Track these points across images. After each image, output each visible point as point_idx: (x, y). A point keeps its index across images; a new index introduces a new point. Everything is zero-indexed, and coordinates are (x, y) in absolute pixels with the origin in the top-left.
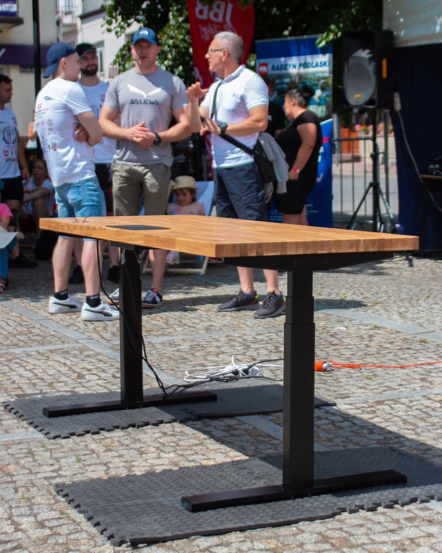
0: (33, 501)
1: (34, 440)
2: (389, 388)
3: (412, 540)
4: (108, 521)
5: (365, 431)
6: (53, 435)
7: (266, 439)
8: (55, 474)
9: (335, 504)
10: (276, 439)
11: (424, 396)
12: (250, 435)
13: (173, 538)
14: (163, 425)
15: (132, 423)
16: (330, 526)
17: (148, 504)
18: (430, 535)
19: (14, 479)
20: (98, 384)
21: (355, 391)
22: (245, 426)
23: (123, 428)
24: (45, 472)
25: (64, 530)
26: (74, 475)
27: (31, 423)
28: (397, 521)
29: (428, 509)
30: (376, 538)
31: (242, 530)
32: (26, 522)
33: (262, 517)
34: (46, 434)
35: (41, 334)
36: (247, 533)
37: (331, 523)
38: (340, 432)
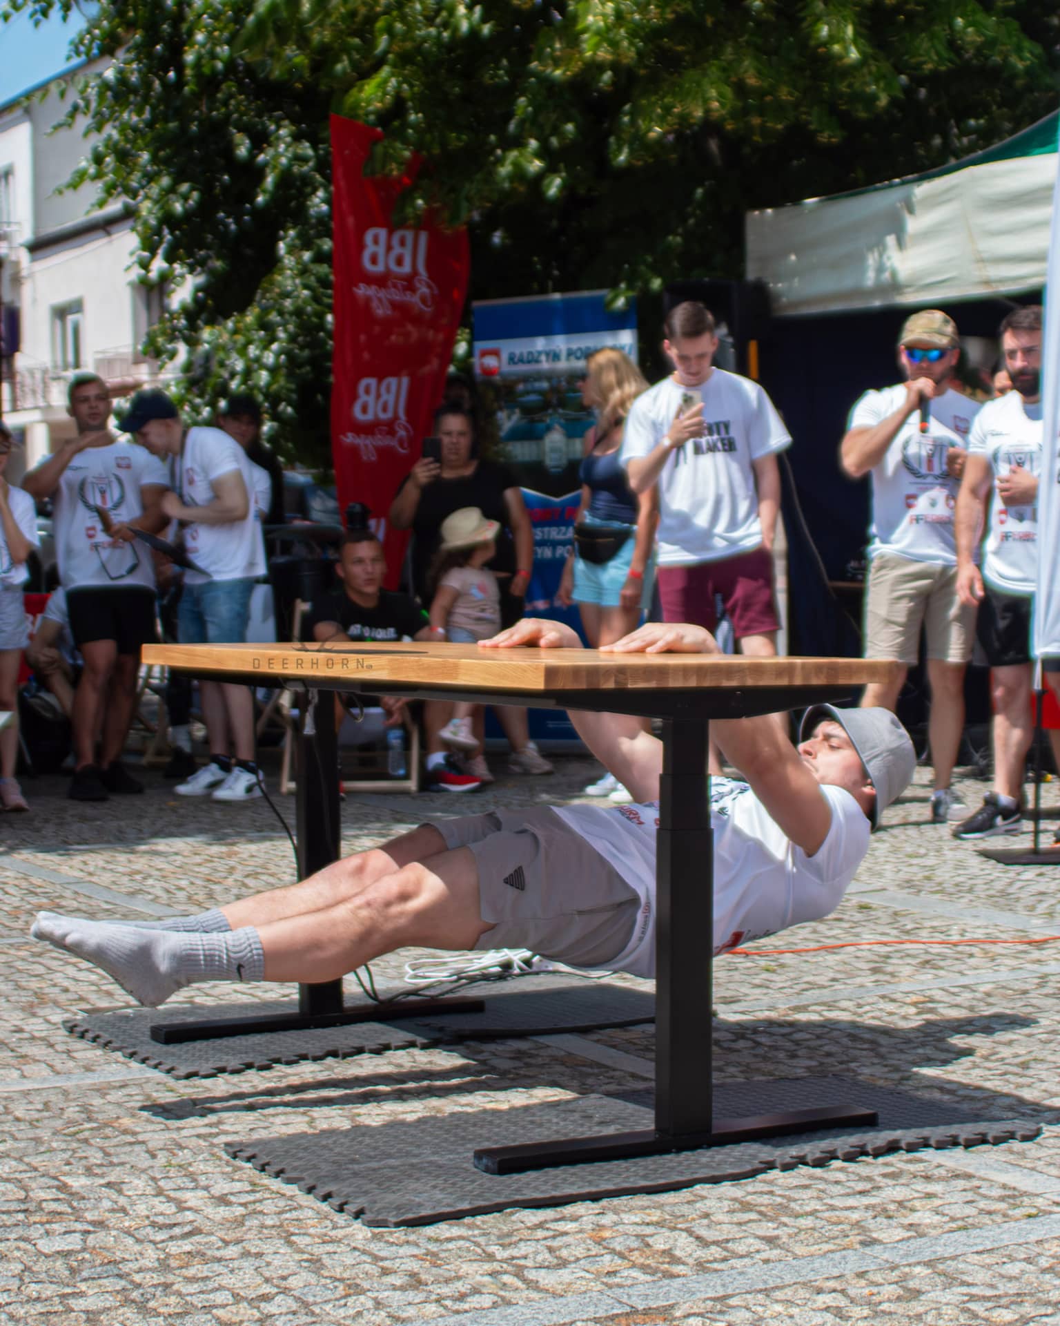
0: (191, 1169)
1: (148, 1080)
2: (812, 986)
3: (901, 1204)
4: (346, 1190)
5: (781, 1055)
6: (183, 1071)
7: (596, 1071)
8: (215, 1130)
9: (754, 1157)
10: (614, 1070)
11: (883, 997)
12: (563, 1064)
13: (474, 1212)
14: (391, 1052)
15: (330, 1048)
16: (750, 1188)
17: (412, 1165)
18: (929, 1196)
19: (140, 1138)
20: (236, 991)
21: (747, 991)
22: (550, 1052)
23: (316, 1059)
24: (193, 1127)
25: (268, 1207)
26: (251, 1130)
27: (132, 1055)
28: (869, 1179)
29: (921, 1161)
30: (837, 1202)
31: (595, 1197)
32: (193, 1198)
33: (628, 1177)
34: (168, 1071)
35: (83, 907)
36: (604, 1202)
37: (751, 1186)
38: (733, 1057)
